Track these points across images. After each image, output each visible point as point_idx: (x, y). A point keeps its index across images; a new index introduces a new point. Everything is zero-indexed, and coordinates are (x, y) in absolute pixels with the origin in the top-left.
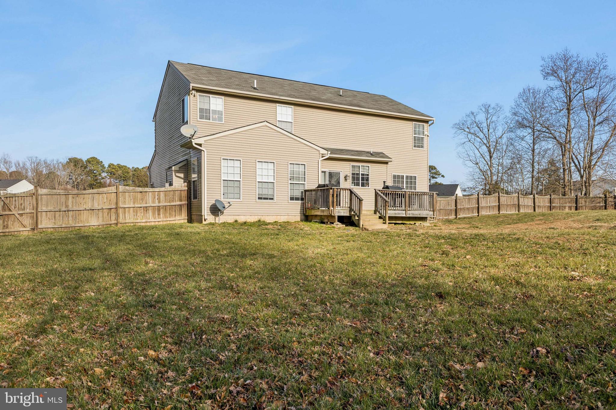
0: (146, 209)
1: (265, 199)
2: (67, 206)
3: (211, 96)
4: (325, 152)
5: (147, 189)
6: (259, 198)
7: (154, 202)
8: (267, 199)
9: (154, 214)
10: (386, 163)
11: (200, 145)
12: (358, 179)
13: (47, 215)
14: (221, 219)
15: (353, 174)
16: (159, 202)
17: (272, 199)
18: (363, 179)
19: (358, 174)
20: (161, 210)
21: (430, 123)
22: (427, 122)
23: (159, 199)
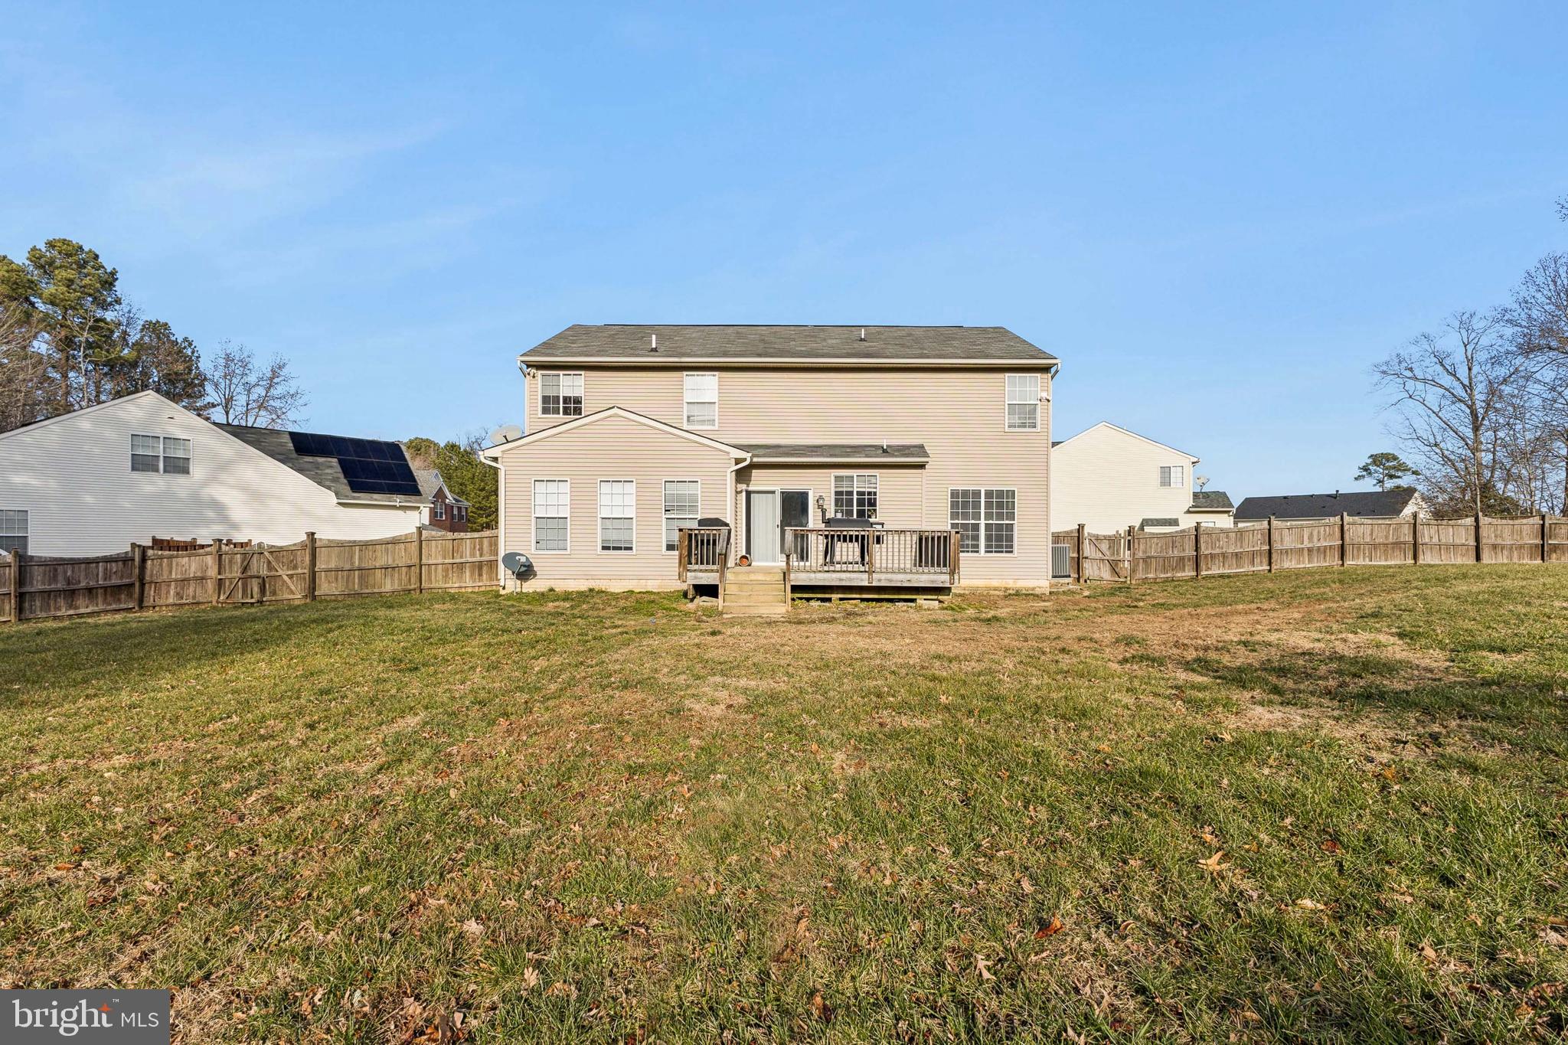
0: (461, 566)
1: (615, 548)
2: (352, 563)
3: (561, 373)
4: (741, 454)
5: (462, 535)
6: (604, 548)
7: (473, 555)
8: (620, 548)
9: (472, 574)
10: (922, 466)
11: (495, 459)
12: (850, 503)
13: (326, 576)
14: (531, 586)
15: (837, 493)
16: (481, 556)
17: (630, 549)
18: (861, 503)
19: (851, 493)
20: (485, 569)
21: (1053, 370)
22: (1045, 369)
23: (481, 549)
